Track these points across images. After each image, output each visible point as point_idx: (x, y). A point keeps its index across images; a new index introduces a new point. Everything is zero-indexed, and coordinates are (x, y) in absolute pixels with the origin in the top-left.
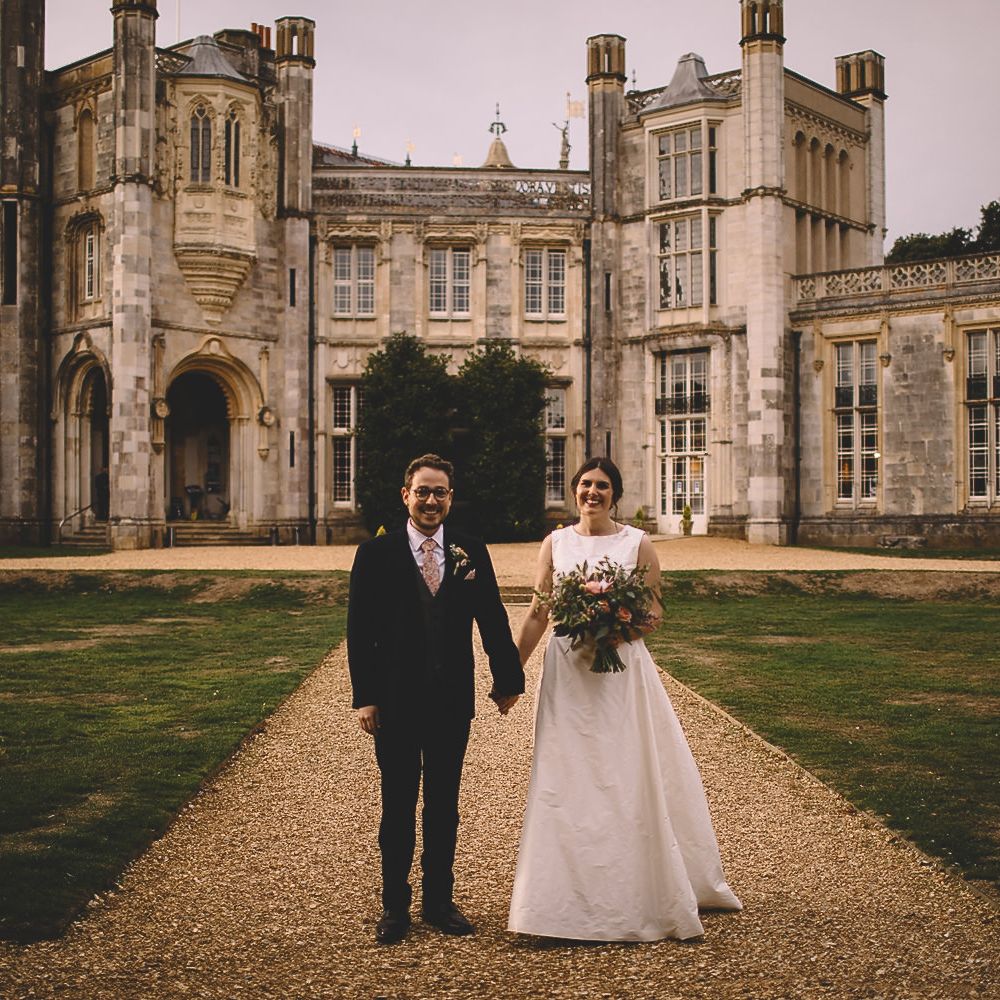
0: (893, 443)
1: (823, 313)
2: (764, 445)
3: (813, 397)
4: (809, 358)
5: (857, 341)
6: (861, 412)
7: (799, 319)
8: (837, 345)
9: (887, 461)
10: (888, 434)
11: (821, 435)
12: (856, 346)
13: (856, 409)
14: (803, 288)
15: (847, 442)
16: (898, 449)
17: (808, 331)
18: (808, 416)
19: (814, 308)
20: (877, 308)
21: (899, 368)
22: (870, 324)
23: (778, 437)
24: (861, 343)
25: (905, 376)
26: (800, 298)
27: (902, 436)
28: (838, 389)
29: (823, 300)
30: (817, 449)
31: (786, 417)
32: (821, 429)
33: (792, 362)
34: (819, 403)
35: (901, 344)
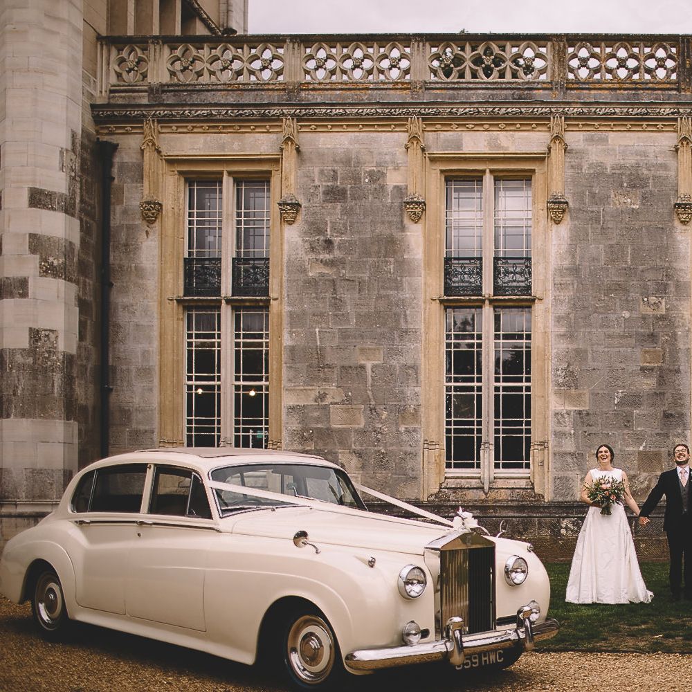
0: (303, 366)
1: (162, 112)
2: (32, 352)
3: (140, 272)
4: (132, 197)
5: (230, 173)
6: (236, 306)
7: (112, 119)
8: (190, 179)
9: (288, 400)
10: (292, 349)
11: (156, 344)
12: (228, 182)
13: (228, 301)
14: (122, 61)
15: (205, 361)
16: (312, 379)
17: (129, 144)
18: (125, 307)
19: (145, 101)
20: (275, 111)
21: (315, 228)
22: (260, 143)
23: (67, 338)
24: (239, 180)
25: (329, 243)
26: (113, 79)
27: (321, 354)
28: (188, 262)
29: (163, 88)
30: (146, 372)
31: (82, 304)
32: (155, 333)
33: (94, 201)
34: (151, 283)
35: (323, 184)
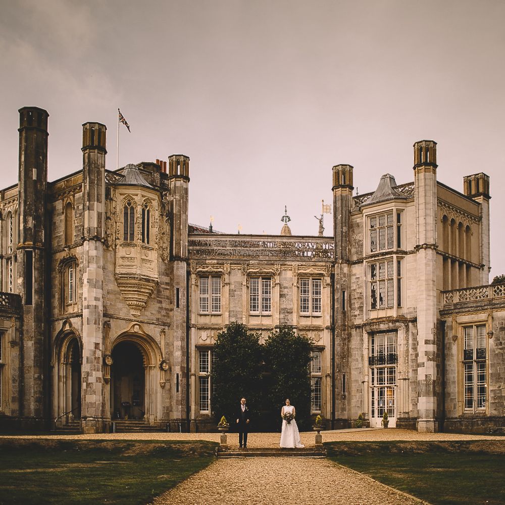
0: (494, 378)
1: (457, 311)
2: (426, 380)
3: (452, 355)
4: (450, 334)
5: (475, 325)
6: (477, 362)
7: (445, 314)
8: (465, 328)
9: (491, 388)
10: (492, 374)
11: (456, 375)
12: (474, 327)
13: (475, 361)
14: (447, 297)
15: (470, 378)
16: (497, 382)
17: (449, 320)
18: (449, 365)
19: (453, 308)
20: (486, 307)
21: (497, 339)
22: (482, 316)
23: (434, 376)
24: (477, 326)
25: (501, 343)
26: (445, 303)
27: (499, 374)
28: (465, 351)
29: (457, 304)
30: (454, 382)
31: (437, 366)
32: (456, 372)
33: (441, 337)
34: (455, 358)
35: (499, 326)
